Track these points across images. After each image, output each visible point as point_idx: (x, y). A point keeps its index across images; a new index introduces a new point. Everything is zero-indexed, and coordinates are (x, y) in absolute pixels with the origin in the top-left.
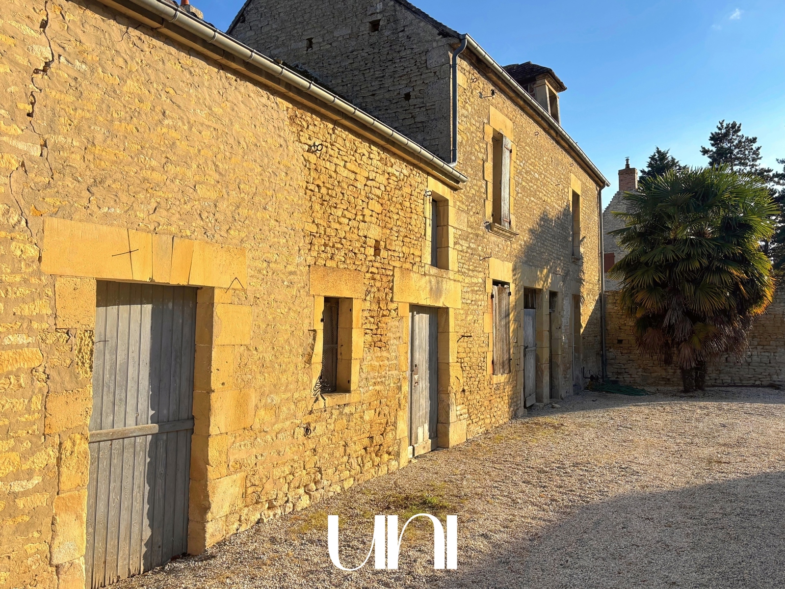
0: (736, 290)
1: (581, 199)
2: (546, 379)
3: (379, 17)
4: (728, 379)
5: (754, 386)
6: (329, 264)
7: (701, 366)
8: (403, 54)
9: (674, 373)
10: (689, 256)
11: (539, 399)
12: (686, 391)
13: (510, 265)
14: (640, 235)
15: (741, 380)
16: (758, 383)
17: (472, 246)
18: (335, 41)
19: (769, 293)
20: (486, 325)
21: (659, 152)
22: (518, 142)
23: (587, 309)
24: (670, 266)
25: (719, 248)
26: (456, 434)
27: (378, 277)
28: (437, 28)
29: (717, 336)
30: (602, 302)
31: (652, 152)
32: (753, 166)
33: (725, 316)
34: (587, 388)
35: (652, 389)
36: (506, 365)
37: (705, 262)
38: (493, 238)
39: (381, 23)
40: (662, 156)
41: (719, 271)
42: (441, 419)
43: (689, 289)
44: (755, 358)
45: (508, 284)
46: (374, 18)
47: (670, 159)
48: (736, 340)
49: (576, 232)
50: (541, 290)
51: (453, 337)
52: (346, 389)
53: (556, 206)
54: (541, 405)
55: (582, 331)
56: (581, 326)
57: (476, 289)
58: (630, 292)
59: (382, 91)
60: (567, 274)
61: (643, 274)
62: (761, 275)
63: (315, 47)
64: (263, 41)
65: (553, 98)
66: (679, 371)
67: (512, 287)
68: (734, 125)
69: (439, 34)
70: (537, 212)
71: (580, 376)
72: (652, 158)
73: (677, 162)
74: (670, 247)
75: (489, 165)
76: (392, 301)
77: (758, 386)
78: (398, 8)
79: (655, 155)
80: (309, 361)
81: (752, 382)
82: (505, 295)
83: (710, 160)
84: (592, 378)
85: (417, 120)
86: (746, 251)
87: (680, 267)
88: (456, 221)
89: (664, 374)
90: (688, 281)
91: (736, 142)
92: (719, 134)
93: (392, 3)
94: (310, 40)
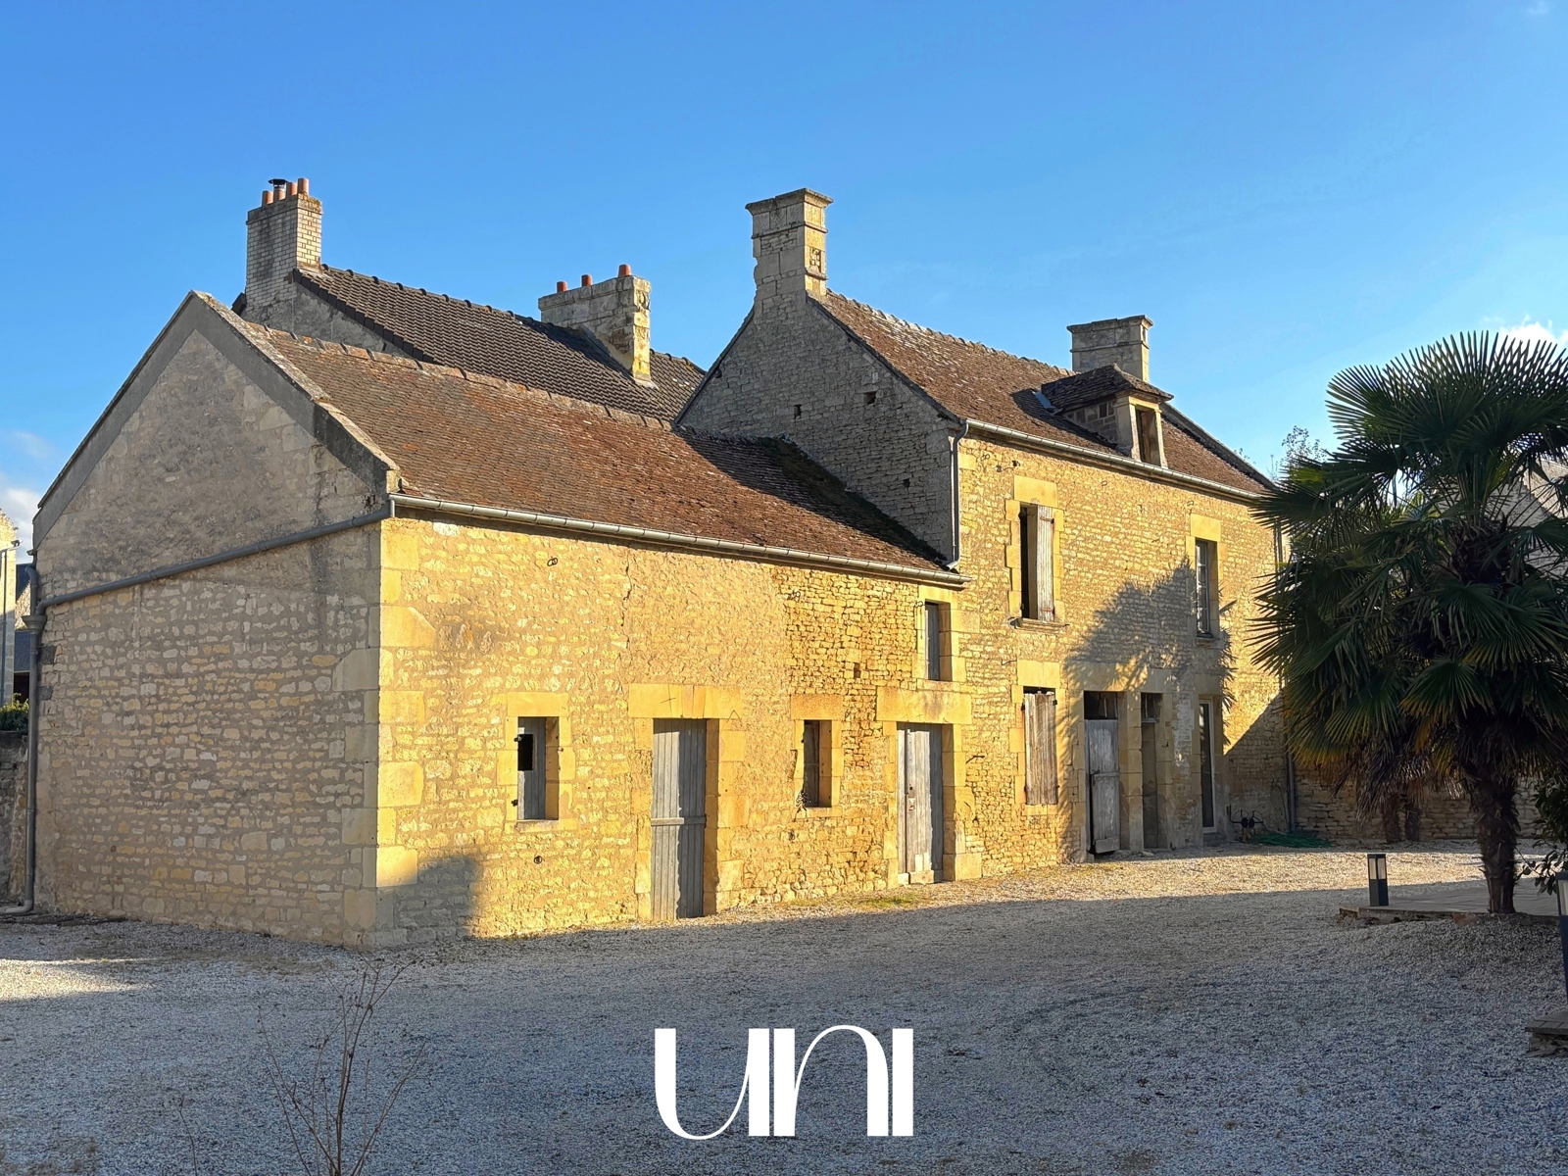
1: (1221, 548)
3: (875, 389)
6: (808, 691)
8: (900, 434)
13: (1057, 666)
17: (989, 649)
18: (826, 412)
20: (1015, 743)
22: (1066, 507)
26: (966, 868)
27: (858, 698)
28: (937, 409)
38: (1023, 635)
39: (877, 396)
42: (947, 850)
45: (1053, 690)
46: (869, 389)
49: (1210, 599)
51: (958, 757)
52: (827, 803)
53: (1156, 571)
54: (1125, 851)
56: (1223, 741)
57: (995, 700)
59: (879, 475)
60: (1184, 666)
63: (804, 417)
64: (743, 403)
67: (1060, 694)
69: (939, 416)
70: (1112, 587)
75: (1014, 549)
76: (875, 720)
78: (895, 382)
80: (792, 777)
82: (1048, 705)
84: (1245, 822)
85: (917, 511)
88: (960, 627)
93: (888, 374)
94: (798, 406)
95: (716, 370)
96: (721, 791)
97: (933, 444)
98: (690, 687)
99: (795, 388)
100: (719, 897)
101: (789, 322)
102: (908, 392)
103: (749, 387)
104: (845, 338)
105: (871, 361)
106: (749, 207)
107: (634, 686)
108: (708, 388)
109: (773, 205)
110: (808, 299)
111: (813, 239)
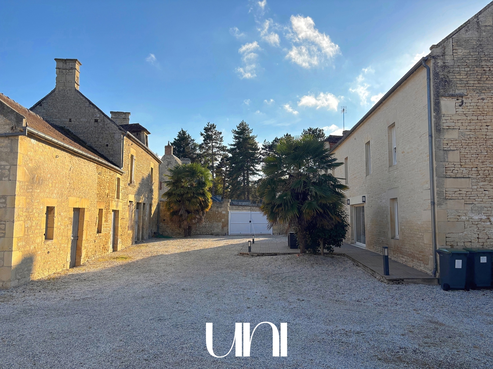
0: (200, 204)
1: (153, 170)
2: (141, 233)
3: (98, 119)
4: (198, 232)
5: (206, 234)
6: (100, 201)
7: (190, 228)
8: (106, 132)
9: (182, 231)
10: (187, 192)
11: (138, 240)
12: (185, 237)
13: (133, 196)
14: (173, 183)
15: (203, 233)
16: (207, 233)
17: (125, 191)
18: (81, 122)
19: (210, 205)
20: (127, 215)
22: (137, 157)
23: (154, 208)
24: (182, 195)
25: (196, 190)
26: (119, 247)
27: (107, 203)
28: (118, 127)
29: (195, 218)
30: (158, 206)
33: (197, 211)
34: (152, 237)
35: (175, 237)
36: (132, 227)
37: (192, 195)
38: (130, 188)
39: (99, 121)
40: (184, 133)
41: (196, 198)
42: (115, 243)
43: (187, 203)
44: (207, 225)
45: (133, 202)
46: (96, 118)
48: (200, 219)
49: (152, 181)
50: (141, 203)
51: (120, 219)
52: (101, 232)
53: (146, 174)
54: (139, 241)
55: (152, 216)
56: (151, 214)
57: (125, 204)
58: (169, 203)
59: (98, 142)
60: (148, 197)
61: (173, 197)
62: (208, 199)
63: (72, 122)
64: (50, 115)
65: (147, 137)
66: (183, 231)
67: (134, 202)
69: (119, 129)
70: (141, 177)
71: (150, 232)
74: (182, 189)
75: (130, 166)
76: (109, 209)
77: (207, 234)
78: (105, 118)
80: (96, 225)
81: (206, 233)
82: (132, 205)
84: (154, 233)
85: (110, 153)
86: (204, 191)
87: (184, 196)
88: (122, 184)
89: (179, 232)
90: (187, 200)
91: (214, 133)
93: (103, 115)
94: (70, 119)
95: (39, 104)
96: (84, 229)
97: (117, 136)
98: (80, 198)
99: (70, 114)
100: (82, 260)
101: (68, 95)
102: (109, 121)
103: (52, 111)
104: (88, 103)
105: (97, 111)
106: (55, 59)
107: (70, 197)
108: (36, 108)
109: (65, 61)
110: (76, 90)
111: (77, 74)
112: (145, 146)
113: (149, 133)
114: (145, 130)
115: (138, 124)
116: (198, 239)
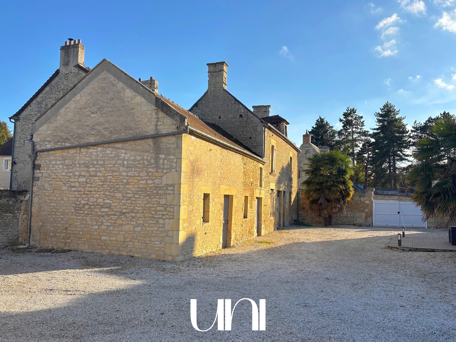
0: (341, 193)
1: (292, 158)
2: (282, 220)
3: (243, 114)
4: (340, 222)
5: (348, 224)
6: (246, 188)
7: (330, 217)
8: (249, 126)
9: (322, 220)
10: (327, 181)
11: (280, 226)
12: (325, 226)
13: (275, 184)
14: (312, 172)
15: (344, 223)
16: (349, 224)
17: (267, 180)
18: (228, 118)
19: (352, 194)
20: (269, 202)
21: (320, 118)
22: (277, 147)
23: (293, 196)
24: (321, 184)
25: (336, 179)
26: (263, 232)
27: (252, 191)
28: (260, 120)
29: (335, 207)
30: (298, 194)
31: (318, 118)
32: (361, 129)
33: (338, 200)
34: (293, 224)
35: (315, 225)
36: (274, 214)
37: (332, 183)
38: (271, 177)
39: (243, 116)
40: (322, 120)
41: (336, 186)
42: (259, 228)
43: (327, 191)
44: (349, 215)
45: (274, 190)
46: (241, 114)
47: (325, 122)
48: (341, 209)
49: (291, 170)
50: (281, 191)
51: (263, 206)
52: (247, 218)
53: (285, 163)
54: (281, 228)
55: (292, 204)
56: (291, 202)
57: (267, 192)
58: (308, 191)
59: (243, 135)
60: (288, 185)
61: (312, 186)
62: (349, 187)
63: (222, 119)
64: (204, 114)
65: (286, 127)
66: (324, 220)
67: (275, 190)
68: (353, 109)
69: (260, 122)
70: (281, 166)
71: (291, 220)
72: (317, 121)
73: (329, 124)
74: (321, 177)
75: (271, 156)
76: (253, 196)
77: (349, 225)
78: (248, 112)
79: (319, 120)
80: (242, 211)
81: (348, 223)
82: (273, 193)
83: (343, 125)
84: (295, 220)
85: (253, 145)
86: (345, 179)
87: (324, 185)
88: (264, 173)
89: (319, 220)
90: (327, 189)
91: (354, 117)
92: (347, 113)
93: (247, 110)
94: (220, 116)
95: (196, 105)
96: (233, 214)
97: (259, 129)
98: (229, 187)
99: (219, 111)
100: (232, 242)
101: (218, 95)
102: (252, 115)
103: (206, 110)
104: (234, 100)
105: (242, 107)
106: (208, 64)
107: (221, 186)
108: (193, 109)
109: (215, 65)
110: (224, 89)
111: (225, 75)
112: (284, 136)
113: (288, 123)
114: (284, 121)
115: (278, 115)
116: (339, 229)
